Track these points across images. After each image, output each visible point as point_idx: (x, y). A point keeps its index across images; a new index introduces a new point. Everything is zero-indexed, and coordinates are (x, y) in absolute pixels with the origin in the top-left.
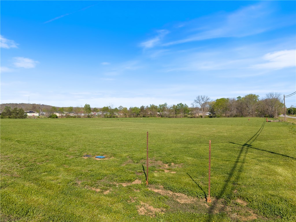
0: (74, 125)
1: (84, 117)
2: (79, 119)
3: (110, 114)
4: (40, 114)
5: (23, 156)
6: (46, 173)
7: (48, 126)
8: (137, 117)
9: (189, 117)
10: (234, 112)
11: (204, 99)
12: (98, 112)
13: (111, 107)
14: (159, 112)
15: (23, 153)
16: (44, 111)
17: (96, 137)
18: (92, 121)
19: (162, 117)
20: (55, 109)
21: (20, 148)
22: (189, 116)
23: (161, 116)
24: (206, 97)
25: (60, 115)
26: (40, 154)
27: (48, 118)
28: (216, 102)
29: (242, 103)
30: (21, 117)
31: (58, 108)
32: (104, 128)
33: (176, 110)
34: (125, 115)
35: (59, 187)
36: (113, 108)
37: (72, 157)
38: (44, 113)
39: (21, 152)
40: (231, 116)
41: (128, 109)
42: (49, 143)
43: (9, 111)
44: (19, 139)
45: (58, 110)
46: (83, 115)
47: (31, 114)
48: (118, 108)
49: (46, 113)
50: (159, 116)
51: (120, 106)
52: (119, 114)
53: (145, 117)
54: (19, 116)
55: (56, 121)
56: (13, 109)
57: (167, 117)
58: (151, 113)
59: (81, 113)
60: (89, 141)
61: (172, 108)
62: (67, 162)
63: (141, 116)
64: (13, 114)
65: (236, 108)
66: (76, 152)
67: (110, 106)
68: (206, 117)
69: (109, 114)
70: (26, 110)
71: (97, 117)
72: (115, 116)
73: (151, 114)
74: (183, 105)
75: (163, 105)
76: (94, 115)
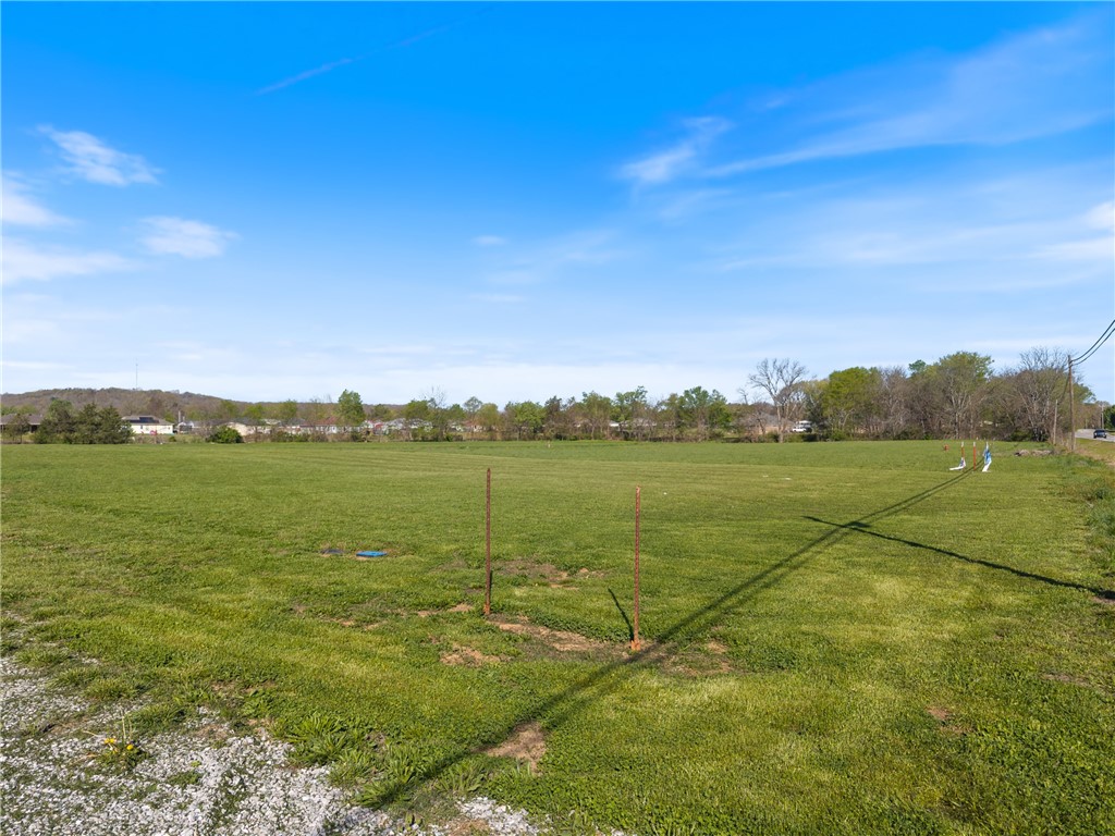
0: (300, 464)
1: (339, 438)
2: (320, 444)
3: (434, 427)
4: (178, 427)
5: (138, 549)
6: (208, 588)
7: (208, 467)
8: (533, 438)
9: (728, 440)
10: (900, 421)
11: (784, 371)
12: (388, 420)
13: (437, 401)
14: (615, 419)
15: (136, 541)
16: (191, 418)
17: (366, 502)
18: (365, 452)
19: (626, 439)
20: (231, 410)
21: (126, 531)
22: (729, 434)
23: (622, 436)
24: (791, 365)
25: (252, 432)
26: (188, 544)
27: (208, 441)
28: (830, 384)
29: (927, 385)
30: (110, 439)
31: (244, 404)
32: (404, 474)
33: (678, 412)
34: (490, 430)
35: (246, 616)
36: (447, 403)
37: (285, 552)
38: (192, 424)
39: (130, 540)
40: (887, 435)
41: (501, 409)
42: (213, 518)
43: (67, 416)
44: (118, 507)
45: (243, 413)
46: (335, 431)
47: (144, 427)
48: (461, 406)
49: (201, 425)
50: (616, 433)
51: (472, 399)
52: (468, 428)
53: (565, 439)
54: (101, 434)
55: (237, 450)
56: (82, 410)
57: (645, 437)
58: (585, 425)
59: (329, 422)
60: (343, 513)
61: (664, 407)
62: (269, 564)
63: (547, 435)
64: (80, 426)
65: (906, 407)
66: (297, 540)
67: (432, 400)
68: (792, 438)
69: (428, 427)
70: (127, 415)
71: (386, 440)
72: (453, 433)
73: (585, 429)
74: (705, 393)
75: (632, 393)
76: (374, 430)
